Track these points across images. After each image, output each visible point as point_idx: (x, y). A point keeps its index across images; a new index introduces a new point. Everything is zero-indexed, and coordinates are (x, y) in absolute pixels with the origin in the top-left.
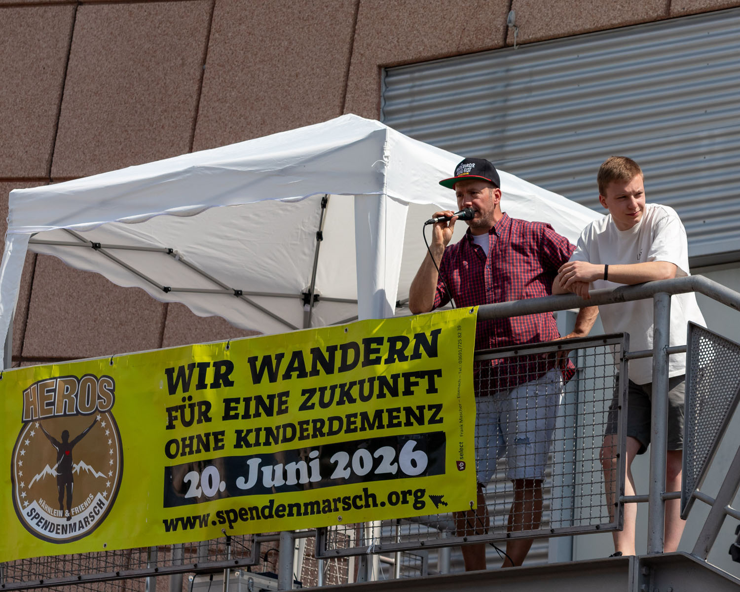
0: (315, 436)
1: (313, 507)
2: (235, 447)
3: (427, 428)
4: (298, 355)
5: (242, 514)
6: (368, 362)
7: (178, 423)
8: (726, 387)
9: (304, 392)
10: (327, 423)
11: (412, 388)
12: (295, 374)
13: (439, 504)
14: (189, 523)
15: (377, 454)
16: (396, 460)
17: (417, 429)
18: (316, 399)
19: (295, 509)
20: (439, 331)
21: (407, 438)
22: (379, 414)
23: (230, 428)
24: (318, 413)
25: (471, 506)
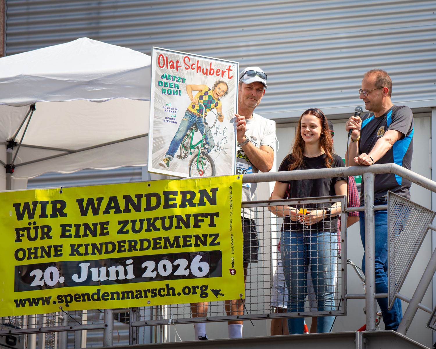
0: (130, 250)
1: (128, 295)
2: (70, 255)
3: (209, 248)
4: (113, 199)
5: (76, 298)
6: (167, 206)
7: (24, 238)
9: (120, 223)
10: (139, 243)
11: (199, 224)
12: (112, 211)
13: (218, 295)
14: (34, 302)
15: (175, 263)
16: (188, 267)
17: (202, 248)
18: (129, 227)
19: (115, 296)
20: (217, 189)
21: (196, 254)
22: (177, 238)
23: (66, 244)
24: (131, 236)
25: (241, 297)
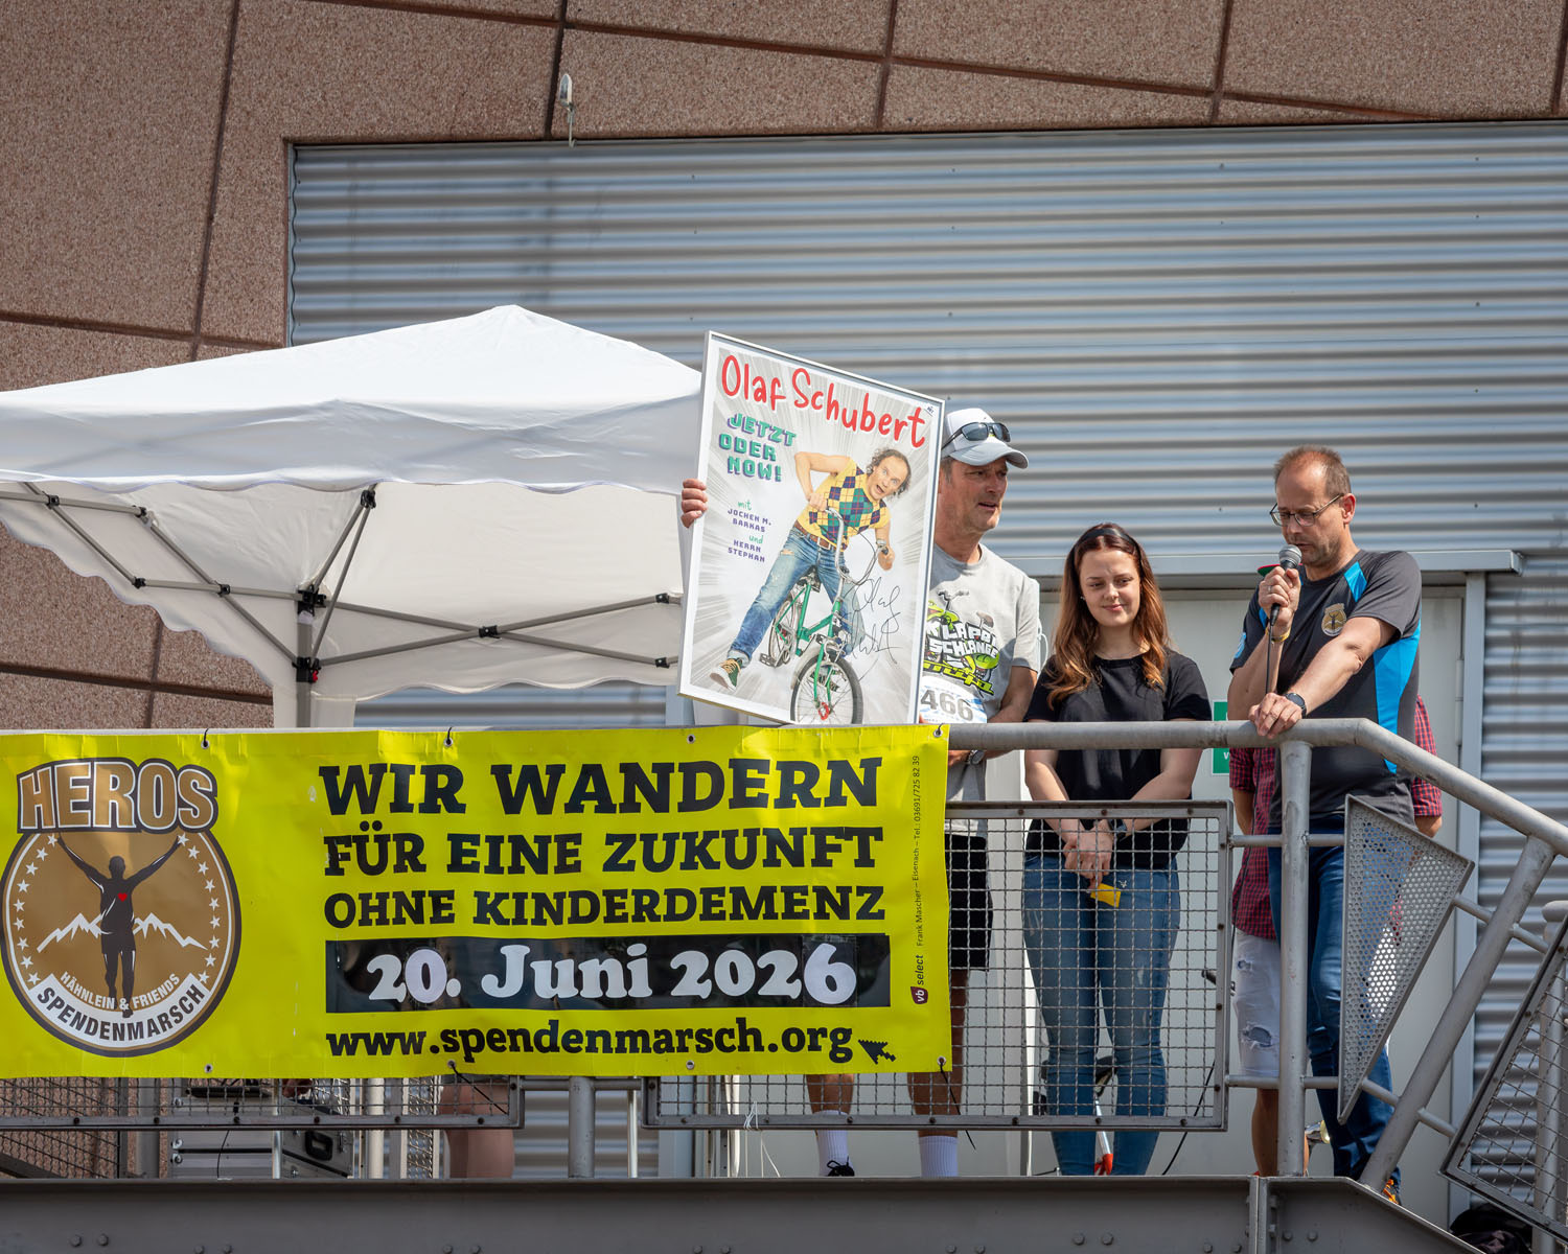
0: (638, 918)
1: (634, 1040)
2: (476, 920)
3: (854, 926)
4: (592, 771)
5: (493, 1039)
6: (740, 801)
7: (351, 866)
8: (1414, 912)
9: (610, 839)
10: (663, 900)
11: (829, 856)
12: (590, 805)
13: (879, 1057)
14: (380, 1044)
15: (763, 962)
16: (798, 974)
17: (834, 925)
18: (636, 852)
19: (599, 1041)
20: (877, 762)
21: (820, 939)
22: (767, 893)
23: (465, 888)
24: (640, 878)
25: (941, 1066)
